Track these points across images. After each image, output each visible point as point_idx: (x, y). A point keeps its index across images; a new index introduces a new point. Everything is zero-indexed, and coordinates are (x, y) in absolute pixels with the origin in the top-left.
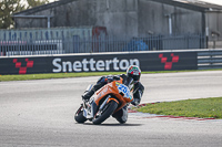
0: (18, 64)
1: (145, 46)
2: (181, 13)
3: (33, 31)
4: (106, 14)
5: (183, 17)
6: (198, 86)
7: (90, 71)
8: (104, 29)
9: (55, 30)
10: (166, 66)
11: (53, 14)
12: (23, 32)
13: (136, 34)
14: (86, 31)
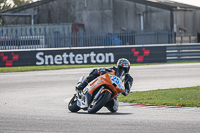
0: (5, 58)
1: (119, 41)
2: (152, 11)
3: (19, 27)
4: (84, 12)
5: (154, 14)
6: (167, 77)
7: (70, 64)
8: (82, 26)
9: (38, 27)
10: (138, 60)
11: (36, 13)
12: (9, 29)
13: (111, 31)
14: (66, 27)
